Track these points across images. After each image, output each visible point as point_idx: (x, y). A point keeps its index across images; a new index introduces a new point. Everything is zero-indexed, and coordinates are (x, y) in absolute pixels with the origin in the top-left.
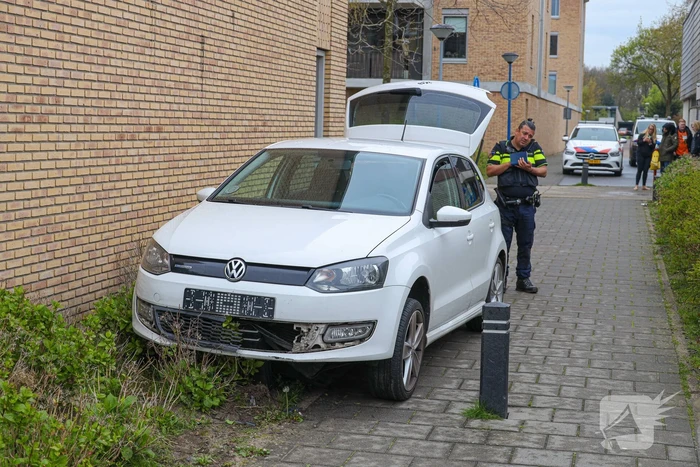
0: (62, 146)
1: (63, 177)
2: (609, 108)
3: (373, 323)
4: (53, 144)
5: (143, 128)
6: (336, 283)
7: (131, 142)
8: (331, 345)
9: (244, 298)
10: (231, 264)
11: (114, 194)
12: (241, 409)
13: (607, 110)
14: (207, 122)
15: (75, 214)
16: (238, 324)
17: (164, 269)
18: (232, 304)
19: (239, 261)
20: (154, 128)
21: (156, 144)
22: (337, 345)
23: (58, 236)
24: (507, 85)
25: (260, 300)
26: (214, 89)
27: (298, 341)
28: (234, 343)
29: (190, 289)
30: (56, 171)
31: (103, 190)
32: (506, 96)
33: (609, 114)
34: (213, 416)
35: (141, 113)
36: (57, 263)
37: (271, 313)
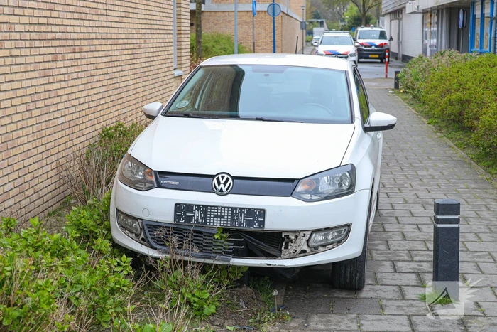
0: (15, 68)
1: (17, 97)
2: (319, 20)
3: (349, 226)
4: (8, 68)
5: (70, 49)
6: (316, 192)
7: (62, 62)
8: (315, 249)
9: (234, 211)
10: (218, 179)
11: (52, 109)
12: (233, 313)
13: (318, 22)
14: (111, 42)
15: (26, 129)
16: (228, 235)
17: (148, 185)
18: (223, 217)
19: (226, 176)
20: (77, 50)
21: (79, 62)
22: (320, 248)
23: (16, 151)
24: (271, 7)
25: (250, 212)
26: (114, 13)
27: (286, 247)
28: (225, 252)
29: (179, 204)
30: (11, 92)
31: (45, 106)
32: (271, 13)
33: (319, 25)
34: (212, 323)
35: (68, 36)
36: (15, 175)
37: (262, 223)
